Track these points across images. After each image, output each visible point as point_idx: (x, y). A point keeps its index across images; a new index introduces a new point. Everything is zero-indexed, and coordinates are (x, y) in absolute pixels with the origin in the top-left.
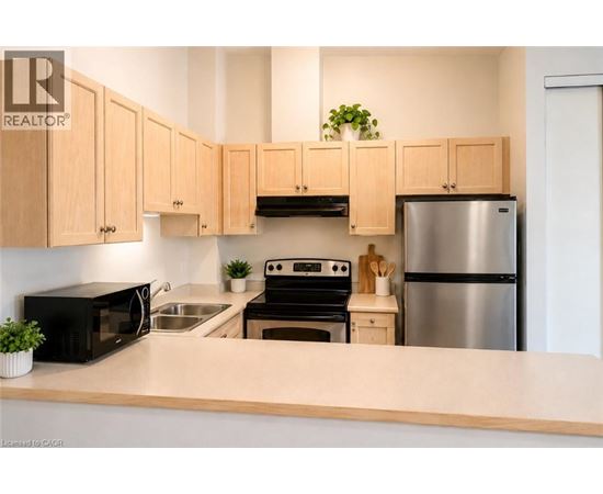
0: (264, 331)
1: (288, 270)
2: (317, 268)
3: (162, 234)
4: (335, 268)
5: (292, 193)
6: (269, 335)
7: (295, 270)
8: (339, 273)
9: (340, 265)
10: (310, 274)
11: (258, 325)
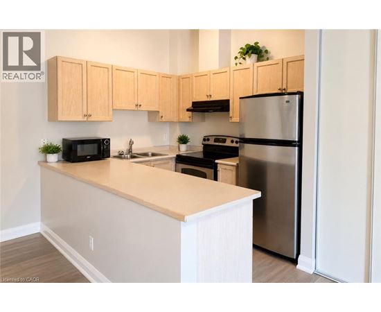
0: (182, 169)
1: (211, 142)
2: (224, 141)
3: (149, 120)
4: (232, 142)
5: (205, 99)
6: (184, 171)
7: (215, 141)
8: (234, 145)
9: (235, 140)
10: (220, 144)
11: (181, 166)
